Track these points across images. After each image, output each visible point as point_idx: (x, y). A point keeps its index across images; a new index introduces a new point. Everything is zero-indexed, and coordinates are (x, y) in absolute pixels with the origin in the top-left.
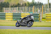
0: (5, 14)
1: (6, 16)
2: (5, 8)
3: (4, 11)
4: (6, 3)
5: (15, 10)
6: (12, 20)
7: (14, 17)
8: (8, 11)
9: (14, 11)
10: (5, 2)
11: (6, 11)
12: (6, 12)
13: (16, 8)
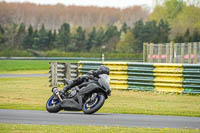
0: (154, 67)
1: (154, 77)
2: (152, 44)
3: (149, 56)
4: (157, 25)
5: (192, 53)
6: (180, 91)
7: (188, 81)
8: (163, 56)
9: (187, 56)
10: (154, 22)
11: (158, 57)
12: (155, 60)
13: (195, 44)
